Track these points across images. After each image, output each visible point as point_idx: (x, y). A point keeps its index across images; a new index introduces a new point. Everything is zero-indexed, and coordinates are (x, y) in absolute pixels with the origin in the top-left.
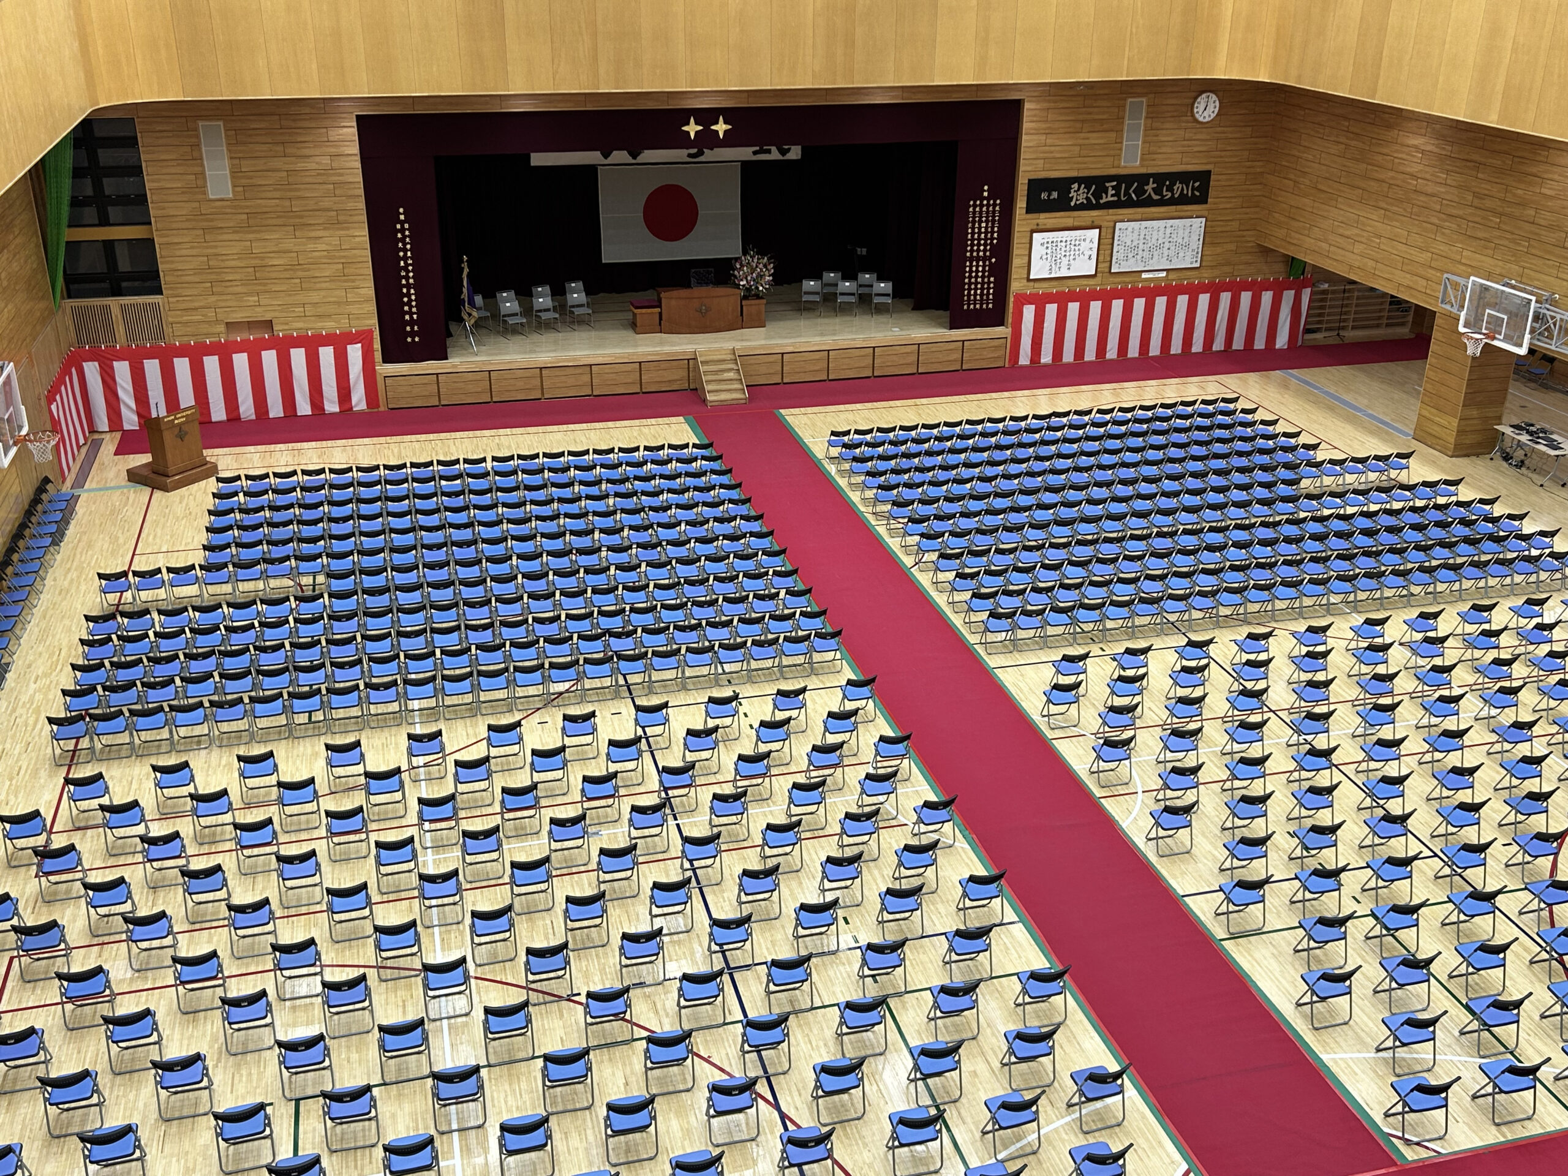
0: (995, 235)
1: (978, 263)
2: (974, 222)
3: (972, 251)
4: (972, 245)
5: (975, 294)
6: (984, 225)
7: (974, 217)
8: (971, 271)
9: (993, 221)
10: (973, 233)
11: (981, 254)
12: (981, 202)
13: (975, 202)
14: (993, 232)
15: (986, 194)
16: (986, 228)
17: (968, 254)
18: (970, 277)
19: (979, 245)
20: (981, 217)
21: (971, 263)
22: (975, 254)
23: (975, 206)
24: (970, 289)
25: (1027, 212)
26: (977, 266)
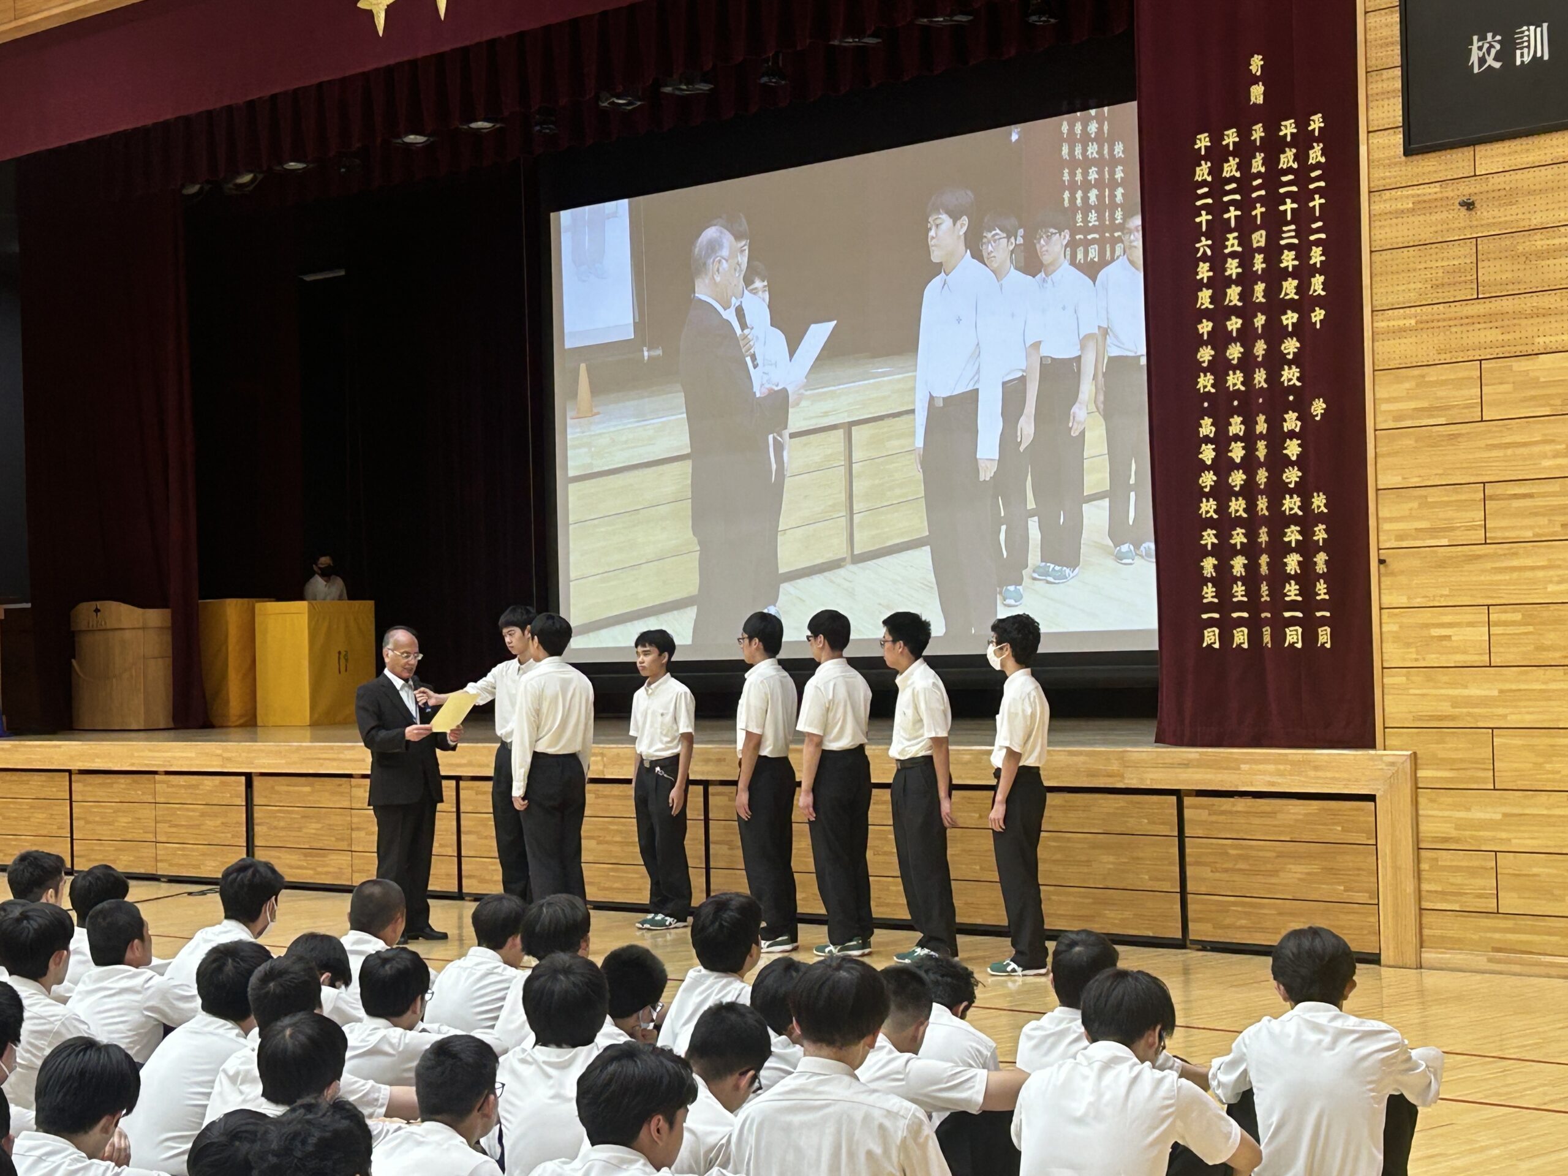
0: (1317, 283)
1: (1249, 423)
2: (1218, 231)
3: (1219, 367)
4: (1220, 339)
5: (1251, 578)
6: (1259, 239)
7: (1218, 209)
8: (1222, 466)
9: (1303, 218)
10: (1219, 283)
11: (1260, 377)
12: (1245, 134)
13: (1217, 139)
14: (1303, 273)
15: (1257, 93)
16: (1273, 252)
17: (1206, 382)
18: (1223, 493)
19: (1246, 336)
20: (1246, 206)
21: (1222, 425)
22: (1235, 380)
23: (1217, 155)
24: (1225, 552)
25: (1410, 150)
26: (1249, 439)
